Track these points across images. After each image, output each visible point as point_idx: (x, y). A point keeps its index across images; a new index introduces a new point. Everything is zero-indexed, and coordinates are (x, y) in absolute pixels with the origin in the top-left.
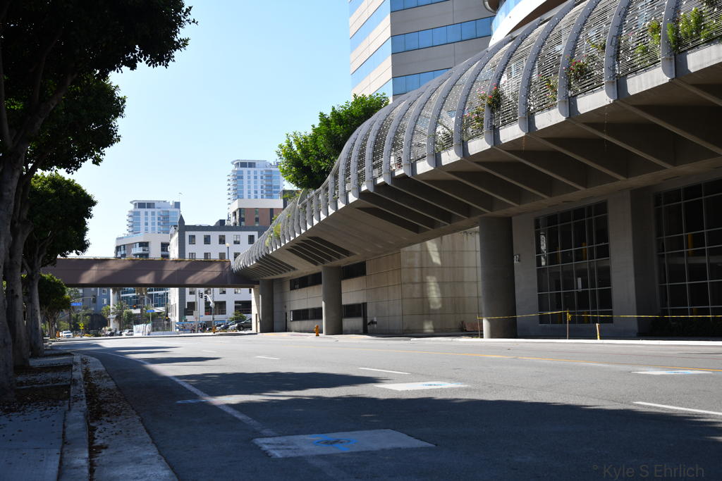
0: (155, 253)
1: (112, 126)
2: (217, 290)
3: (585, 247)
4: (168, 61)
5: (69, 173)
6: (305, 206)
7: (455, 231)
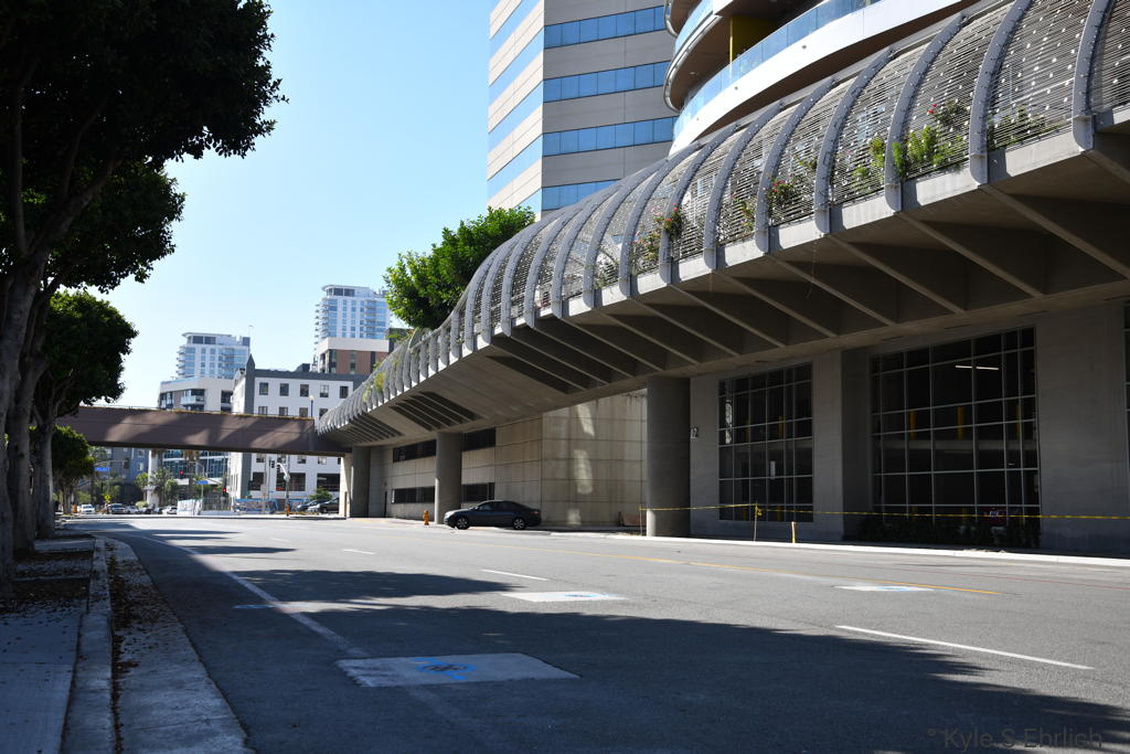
0: (213, 405)
1: (164, 232)
2: (294, 458)
3: (782, 422)
4: (246, 149)
5: (102, 292)
6: (418, 350)
7: (615, 393)
